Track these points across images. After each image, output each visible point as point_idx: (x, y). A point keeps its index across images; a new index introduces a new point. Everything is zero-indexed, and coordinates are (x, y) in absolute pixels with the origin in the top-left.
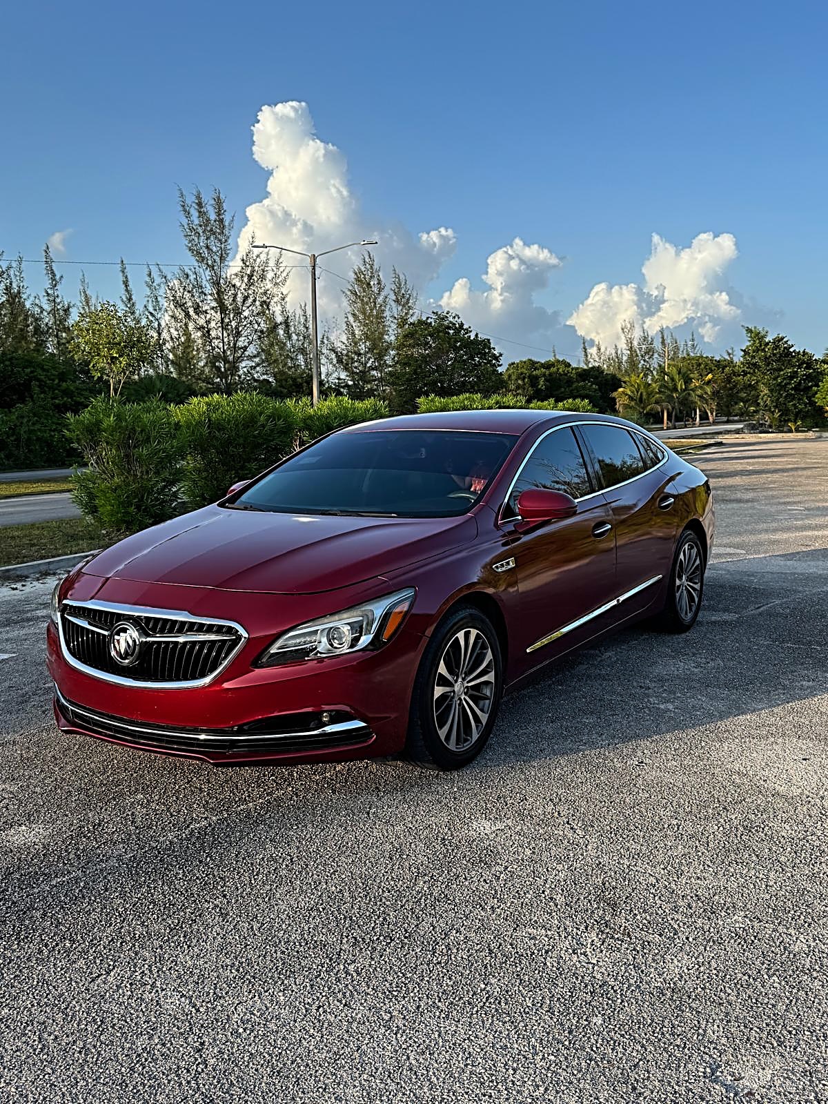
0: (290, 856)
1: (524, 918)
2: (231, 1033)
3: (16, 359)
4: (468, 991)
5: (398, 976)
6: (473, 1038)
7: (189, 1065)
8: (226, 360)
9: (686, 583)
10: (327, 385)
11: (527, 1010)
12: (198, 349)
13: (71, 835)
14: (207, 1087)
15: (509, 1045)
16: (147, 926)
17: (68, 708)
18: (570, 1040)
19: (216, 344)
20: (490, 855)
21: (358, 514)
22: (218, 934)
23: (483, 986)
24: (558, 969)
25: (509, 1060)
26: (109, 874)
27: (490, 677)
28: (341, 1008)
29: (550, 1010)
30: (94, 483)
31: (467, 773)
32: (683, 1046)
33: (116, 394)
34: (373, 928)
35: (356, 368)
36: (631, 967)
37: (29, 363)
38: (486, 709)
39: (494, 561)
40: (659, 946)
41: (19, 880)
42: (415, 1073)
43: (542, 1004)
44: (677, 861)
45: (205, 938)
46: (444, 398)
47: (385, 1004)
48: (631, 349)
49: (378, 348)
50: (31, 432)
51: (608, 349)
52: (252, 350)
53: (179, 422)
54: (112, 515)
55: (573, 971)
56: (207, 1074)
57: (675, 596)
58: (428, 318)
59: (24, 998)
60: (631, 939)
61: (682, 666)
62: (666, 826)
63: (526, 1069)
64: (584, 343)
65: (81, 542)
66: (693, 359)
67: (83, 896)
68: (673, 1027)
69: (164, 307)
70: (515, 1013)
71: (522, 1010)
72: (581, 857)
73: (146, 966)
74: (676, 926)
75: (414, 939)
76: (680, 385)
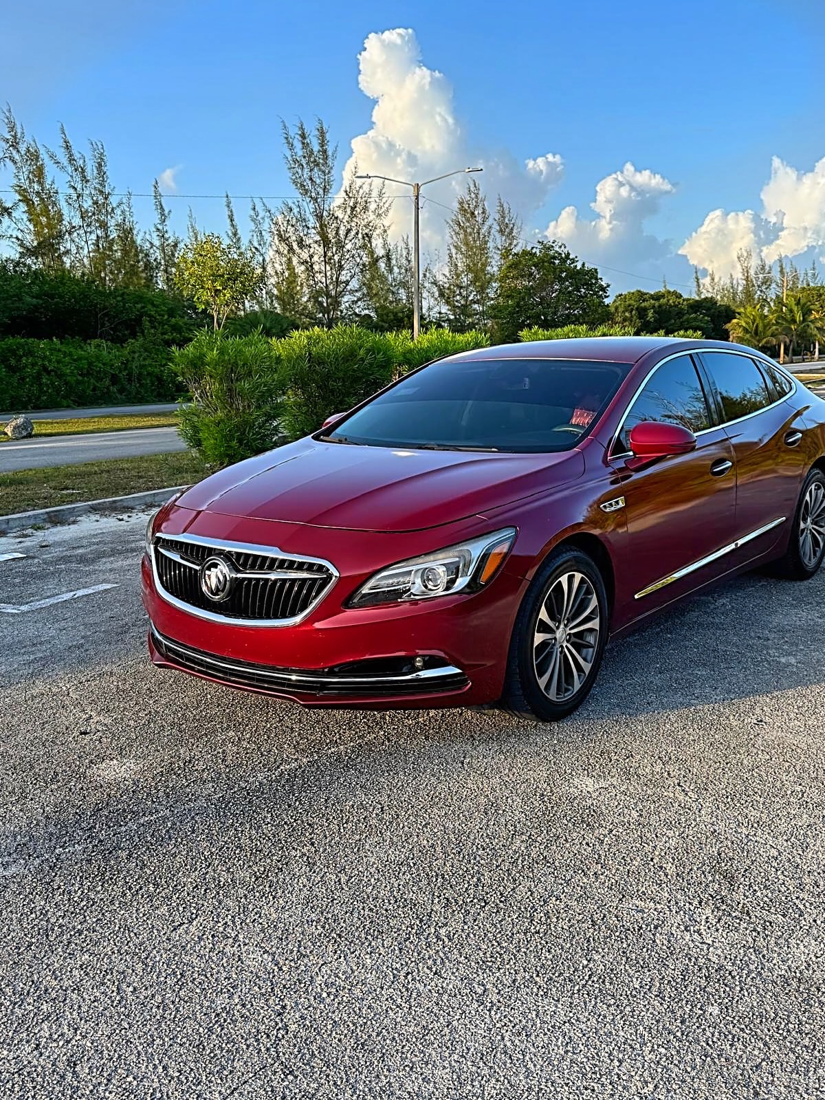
0: (380, 804)
1: (631, 888)
2: (315, 997)
3: (128, 295)
4: (569, 967)
5: (493, 945)
6: (574, 1021)
7: (269, 1029)
8: (328, 295)
9: (811, 526)
10: (428, 320)
11: (634, 993)
12: (302, 284)
13: (162, 772)
14: (287, 1056)
15: (614, 1032)
16: (233, 872)
17: (162, 642)
18: (682, 1031)
19: (319, 278)
20: (592, 815)
21: (456, 448)
22: (304, 886)
23: (585, 962)
24: (669, 948)
25: (613, 1049)
26: (197, 814)
27: (595, 624)
28: (431, 976)
29: (660, 994)
30: (199, 417)
31: (566, 725)
32: (812, 1047)
33: (219, 327)
34: (467, 889)
35: (457, 301)
36: (751, 950)
37: (140, 299)
38: (589, 658)
39: (602, 499)
40: (783, 927)
41: (107, 817)
42: (510, 1057)
43: (651, 987)
44: (802, 832)
45: (291, 889)
46: (548, 331)
47: (478, 975)
48: (747, 279)
49: (481, 280)
50: (142, 367)
51: (723, 279)
52: (354, 284)
53: (280, 355)
54: (215, 448)
55: (685, 951)
56: (287, 1041)
57: (798, 541)
58: (533, 248)
59: (105, 944)
60: (750, 918)
61: (803, 616)
62: (789, 792)
63: (633, 1062)
64: (696, 272)
65: (185, 475)
66: (814, 289)
67: (170, 837)
68: (801, 1023)
69: (268, 242)
70: (621, 995)
71: (629, 992)
72: (694, 823)
73: (230, 917)
74: (801, 907)
75: (511, 904)
76: (799, 317)
